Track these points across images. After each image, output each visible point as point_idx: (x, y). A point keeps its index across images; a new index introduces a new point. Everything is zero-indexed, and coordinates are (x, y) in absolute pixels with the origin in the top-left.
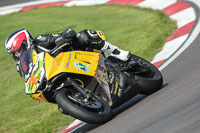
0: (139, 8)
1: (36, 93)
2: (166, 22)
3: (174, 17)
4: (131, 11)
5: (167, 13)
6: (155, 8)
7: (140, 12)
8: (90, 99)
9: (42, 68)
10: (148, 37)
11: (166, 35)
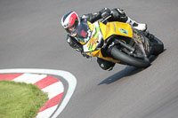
0: (14, 83)
1: (96, 50)
2: (38, 95)
3: (45, 90)
4: (7, 86)
5: (38, 87)
6: (28, 82)
7: (14, 86)
8: (134, 52)
9: (99, 32)
10: (23, 108)
11: (39, 106)
